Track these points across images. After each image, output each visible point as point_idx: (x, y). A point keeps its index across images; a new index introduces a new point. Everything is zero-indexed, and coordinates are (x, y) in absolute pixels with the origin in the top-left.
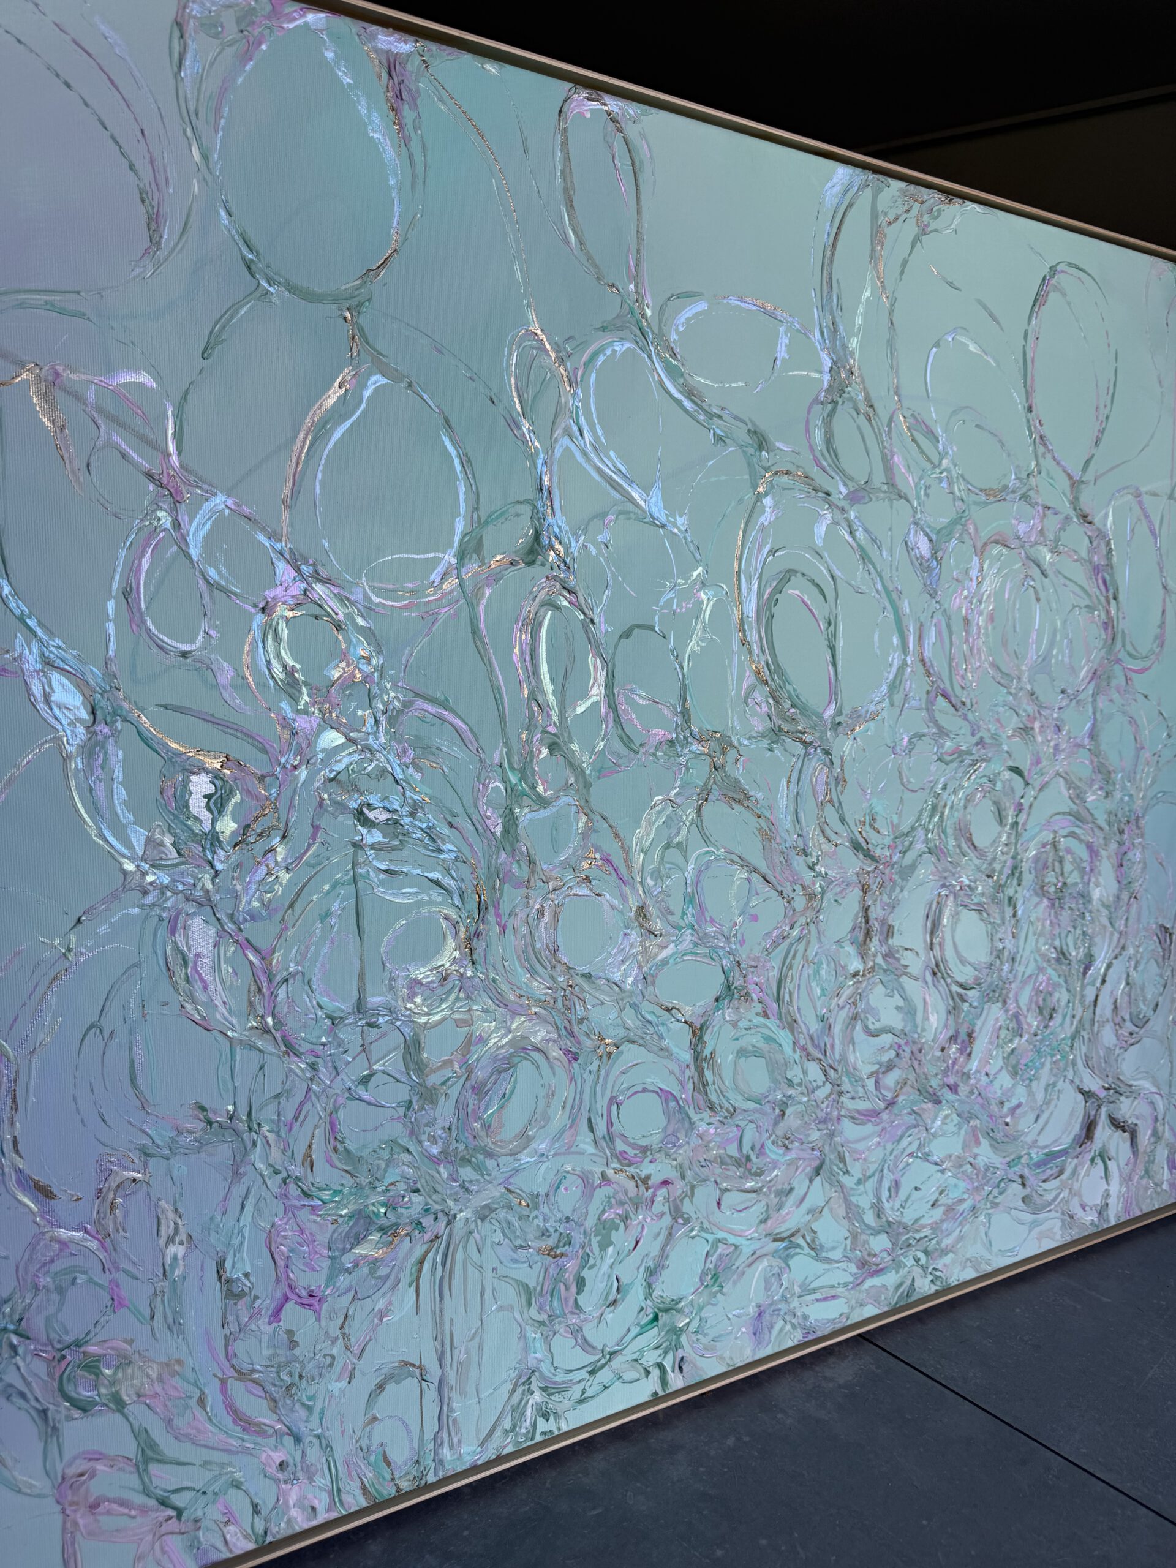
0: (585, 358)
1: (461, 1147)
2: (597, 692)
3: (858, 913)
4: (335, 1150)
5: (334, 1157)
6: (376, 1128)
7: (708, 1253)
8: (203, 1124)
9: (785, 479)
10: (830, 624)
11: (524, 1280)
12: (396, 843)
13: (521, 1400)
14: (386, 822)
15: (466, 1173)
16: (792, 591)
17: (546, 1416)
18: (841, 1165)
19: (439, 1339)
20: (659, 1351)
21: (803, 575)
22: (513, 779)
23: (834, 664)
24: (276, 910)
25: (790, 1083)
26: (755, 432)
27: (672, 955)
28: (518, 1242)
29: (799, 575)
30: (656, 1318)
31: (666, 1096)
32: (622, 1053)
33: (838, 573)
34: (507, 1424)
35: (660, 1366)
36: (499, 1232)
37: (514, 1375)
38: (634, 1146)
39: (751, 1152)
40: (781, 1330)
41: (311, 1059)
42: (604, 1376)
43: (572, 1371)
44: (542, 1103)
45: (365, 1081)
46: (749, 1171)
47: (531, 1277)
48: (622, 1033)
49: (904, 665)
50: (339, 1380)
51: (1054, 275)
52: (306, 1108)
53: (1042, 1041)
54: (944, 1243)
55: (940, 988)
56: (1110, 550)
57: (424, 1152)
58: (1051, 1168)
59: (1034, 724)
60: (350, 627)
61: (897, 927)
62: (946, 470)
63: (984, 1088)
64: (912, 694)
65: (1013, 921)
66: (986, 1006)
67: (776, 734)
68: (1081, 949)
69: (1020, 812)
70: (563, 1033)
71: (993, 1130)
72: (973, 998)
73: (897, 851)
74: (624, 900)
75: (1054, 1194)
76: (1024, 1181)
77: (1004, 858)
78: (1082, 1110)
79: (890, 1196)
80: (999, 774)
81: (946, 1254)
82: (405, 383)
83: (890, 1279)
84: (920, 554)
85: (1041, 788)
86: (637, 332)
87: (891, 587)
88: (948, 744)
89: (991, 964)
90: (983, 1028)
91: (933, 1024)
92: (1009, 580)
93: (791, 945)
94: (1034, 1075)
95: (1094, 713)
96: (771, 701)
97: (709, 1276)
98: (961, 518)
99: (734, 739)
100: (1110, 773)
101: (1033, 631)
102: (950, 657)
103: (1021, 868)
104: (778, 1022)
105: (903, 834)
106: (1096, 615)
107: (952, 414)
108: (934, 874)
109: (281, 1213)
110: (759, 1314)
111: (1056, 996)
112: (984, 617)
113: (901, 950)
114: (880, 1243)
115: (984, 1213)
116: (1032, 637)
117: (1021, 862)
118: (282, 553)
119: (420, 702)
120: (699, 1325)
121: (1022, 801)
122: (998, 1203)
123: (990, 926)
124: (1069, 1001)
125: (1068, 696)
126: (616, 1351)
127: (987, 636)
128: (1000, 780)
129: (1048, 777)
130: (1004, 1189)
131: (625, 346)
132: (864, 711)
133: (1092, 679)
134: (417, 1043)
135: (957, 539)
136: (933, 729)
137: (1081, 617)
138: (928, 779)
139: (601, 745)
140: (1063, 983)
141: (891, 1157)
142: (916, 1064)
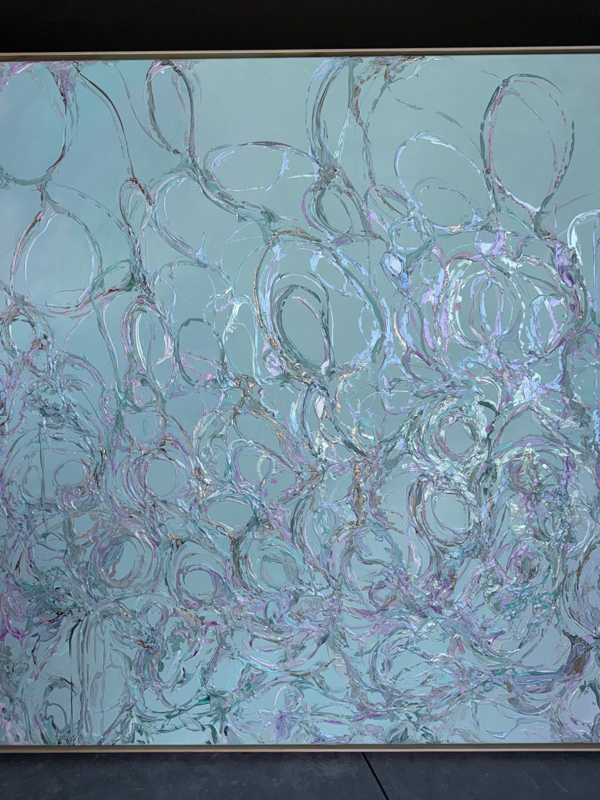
0: (160, 188)
1: (93, 578)
2: (169, 354)
3: (351, 486)
4: (31, 566)
5: (30, 568)
6: (50, 560)
7: (243, 670)
9: (286, 236)
10: (323, 314)
11: (128, 655)
13: (126, 719)
14: (54, 415)
15: (95, 592)
16: (295, 297)
17: (140, 732)
18: (342, 641)
19: (81, 672)
20: (211, 718)
21: (302, 287)
22: (121, 397)
23: (328, 337)
24: (5, 451)
25: (301, 582)
26: (266, 212)
27: (218, 497)
28: (124, 634)
29: (299, 288)
30: (208, 699)
31: (215, 575)
32: (186, 546)
33: (327, 285)
34: (118, 729)
35: (212, 727)
36: (113, 626)
37: (122, 704)
38: (193, 598)
39: (273, 618)
40: (298, 732)
41: (19, 522)
42: (176, 721)
43: (156, 712)
44: (137, 565)
45: (45, 536)
46: (272, 630)
47: (133, 653)
48: (186, 535)
49: (383, 337)
50: (31, 677)
51: (507, 85)
52: (17, 543)
53: (523, 591)
54: (434, 712)
55: (422, 541)
56: (575, 255)
57: (73, 576)
58: (538, 684)
59: (502, 374)
60: (39, 325)
61: (384, 498)
62: (413, 218)
63: (466, 614)
64: (391, 355)
65: (489, 505)
66: (466, 560)
67: (286, 377)
68: (560, 532)
69: (492, 432)
70: (150, 530)
71: (476, 645)
72: (453, 552)
73: (382, 451)
74: (188, 463)
75: (541, 704)
76: (510, 688)
77: (478, 462)
78: (568, 648)
79: (384, 669)
80: (471, 407)
81: (436, 720)
82: (67, 214)
83: (386, 724)
84: (393, 270)
85: (513, 418)
86: (191, 171)
87: (370, 291)
88: (422, 386)
89: (469, 532)
90: (464, 574)
91: (417, 564)
92: (474, 282)
93: (301, 500)
94: (515, 614)
95: (564, 367)
96: (282, 359)
97: (244, 684)
98: (428, 246)
99: (257, 380)
100: (584, 409)
101: (499, 313)
102: (422, 332)
103: (496, 470)
104: (292, 544)
105: (387, 440)
106: (562, 300)
107: (418, 184)
108: (414, 467)
109: (6, 591)
110: (281, 717)
111: (536, 562)
112: (451, 306)
113: (387, 512)
114: (376, 698)
115: (470, 701)
116: (498, 317)
117: (496, 466)
118: (10, 294)
119: (71, 358)
120: (237, 711)
121: (493, 425)
122: (485, 697)
123: (467, 506)
124: (550, 568)
125: (536, 356)
126: (183, 710)
127: (454, 318)
128: (471, 410)
129: (519, 410)
130: (489, 688)
131: (183, 179)
132: (352, 365)
133: (560, 344)
134: (70, 523)
135: (424, 259)
136: (409, 376)
137: (547, 303)
138: (407, 407)
139: (172, 381)
140: (543, 554)
141: (384, 644)
142: (403, 588)
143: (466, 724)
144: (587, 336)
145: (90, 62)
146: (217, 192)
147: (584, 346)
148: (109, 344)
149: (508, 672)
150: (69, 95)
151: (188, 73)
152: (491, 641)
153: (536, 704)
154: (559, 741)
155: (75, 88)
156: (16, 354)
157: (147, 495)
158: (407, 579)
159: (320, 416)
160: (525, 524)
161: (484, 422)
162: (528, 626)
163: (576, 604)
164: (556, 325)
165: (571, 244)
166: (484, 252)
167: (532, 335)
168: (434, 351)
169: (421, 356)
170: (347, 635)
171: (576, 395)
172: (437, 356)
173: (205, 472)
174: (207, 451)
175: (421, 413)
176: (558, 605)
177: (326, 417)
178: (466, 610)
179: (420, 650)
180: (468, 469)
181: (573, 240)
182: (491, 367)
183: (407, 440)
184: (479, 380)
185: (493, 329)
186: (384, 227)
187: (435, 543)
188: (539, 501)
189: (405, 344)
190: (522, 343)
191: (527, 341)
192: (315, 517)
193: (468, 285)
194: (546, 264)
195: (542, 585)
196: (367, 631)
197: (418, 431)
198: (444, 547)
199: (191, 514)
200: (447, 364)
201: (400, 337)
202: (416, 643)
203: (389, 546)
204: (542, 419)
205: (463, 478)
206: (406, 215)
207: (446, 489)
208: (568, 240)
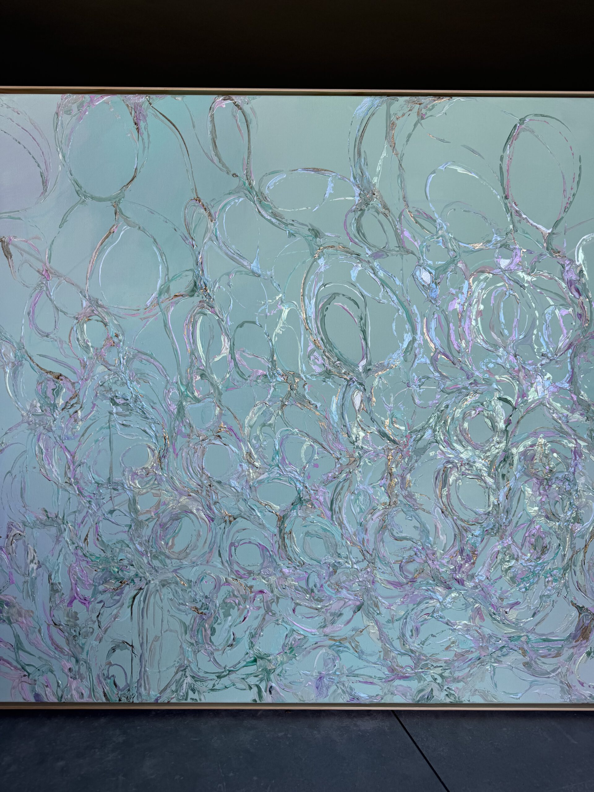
0: (220, 207)
1: (154, 550)
2: (225, 351)
3: (385, 471)
4: (98, 539)
5: (97, 542)
6: (116, 534)
7: (287, 635)
8: (46, 518)
9: (331, 250)
10: (361, 319)
11: (183, 620)
12: (128, 413)
13: (181, 678)
14: (123, 404)
15: (156, 563)
16: (337, 303)
17: (193, 691)
18: (375, 609)
19: (141, 636)
20: (257, 679)
21: (344, 295)
22: (183, 389)
23: (365, 339)
24: (77, 436)
25: (339, 555)
26: (313, 230)
27: (266, 479)
28: (181, 601)
29: (341, 296)
30: (255, 661)
31: (263, 549)
32: (238, 522)
33: (365, 293)
34: (174, 688)
35: (258, 686)
36: (171, 594)
37: (177, 665)
38: (243, 569)
39: (314, 588)
40: (335, 691)
41: (88, 499)
42: (225, 681)
43: (207, 673)
44: (194, 538)
45: (111, 512)
46: (313, 598)
47: (188, 619)
48: (238, 512)
49: (414, 340)
50: (96, 640)
51: (523, 123)
52: (86, 519)
53: (536, 566)
54: (457, 674)
55: (447, 521)
56: (581, 271)
57: (136, 549)
58: (549, 650)
59: (519, 373)
60: (111, 324)
61: (413, 481)
62: (441, 236)
63: (486, 587)
64: (421, 355)
65: (506, 489)
66: (486, 537)
67: (328, 374)
68: (569, 513)
69: (509, 424)
70: (206, 507)
71: (494, 614)
72: (474, 530)
73: (412, 440)
74: (240, 448)
75: (552, 668)
76: (524, 653)
77: (497, 451)
78: (576, 618)
79: (412, 635)
80: (491, 402)
81: (458, 682)
82: (137, 227)
83: (414, 685)
84: (424, 281)
85: (527, 412)
86: (247, 192)
87: (403, 299)
88: (448, 383)
89: (489, 512)
90: (484, 550)
91: (442, 541)
92: (494, 293)
93: (340, 482)
94: (529, 586)
95: (573, 368)
96: (325, 357)
97: (287, 648)
98: (454, 260)
99: (302, 375)
100: (589, 405)
101: (516, 320)
102: (449, 335)
103: (513, 458)
104: (331, 522)
105: (416, 431)
106: (571, 310)
107: (446, 206)
108: (441, 454)
109: (74, 561)
110: (320, 678)
111: (547, 540)
112: (474, 313)
113: (416, 494)
114: (405, 661)
115: (489, 664)
116: (515, 324)
117: (512, 454)
118: (85, 297)
119: (140, 355)
120: (281, 672)
121: (511, 418)
122: (502, 661)
123: (487, 490)
124: (559, 545)
125: (548, 358)
126: (232, 671)
127: (477, 324)
128: (491, 405)
129: (533, 405)
130: (506, 653)
131: (241, 200)
132: (386, 364)
133: (569, 348)
134: (134, 500)
135: (451, 272)
136: (437, 374)
137: (557, 312)
138: (434, 402)
139: (228, 376)
140: (554, 533)
141: (412, 613)
142: (430, 562)
143: (486, 685)
144: (592, 341)
145: (160, 96)
146: (270, 211)
147: (590, 350)
148: (173, 343)
149: (523, 639)
150: (142, 124)
151: (246, 108)
152: (508, 610)
153: (549, 668)
154: (568, 701)
155: (147, 119)
156: (90, 350)
157: (204, 476)
158: (434, 554)
159: (357, 409)
160: (538, 506)
161: (502, 415)
162: (541, 597)
163: (583, 578)
164: (565, 331)
165: (578, 261)
166: (503, 266)
167: (544, 340)
168: (459, 352)
169: (447, 357)
170: (380, 604)
171: (582, 393)
172: (462, 357)
173: (256, 456)
174: (257, 438)
175: (447, 407)
176: (567, 578)
177: (363, 409)
178: (486, 583)
179: (445, 618)
180: (488, 457)
181: (580, 258)
182: (509, 367)
183: (434, 431)
184: (498, 378)
185: (511, 334)
186: (416, 243)
187: (459, 522)
188: (550, 486)
189: (433, 346)
190: (536, 347)
191: (540, 345)
192: (352, 497)
193: (489, 295)
194: (557, 278)
195: (552, 561)
196: (398, 601)
197: (444, 423)
198: (467, 526)
199: (242, 493)
200: (470, 364)
201: (429, 340)
202: (441, 612)
204: (553, 413)
205: (483, 465)
206: (435, 233)
207: (469, 474)
208: (576, 258)
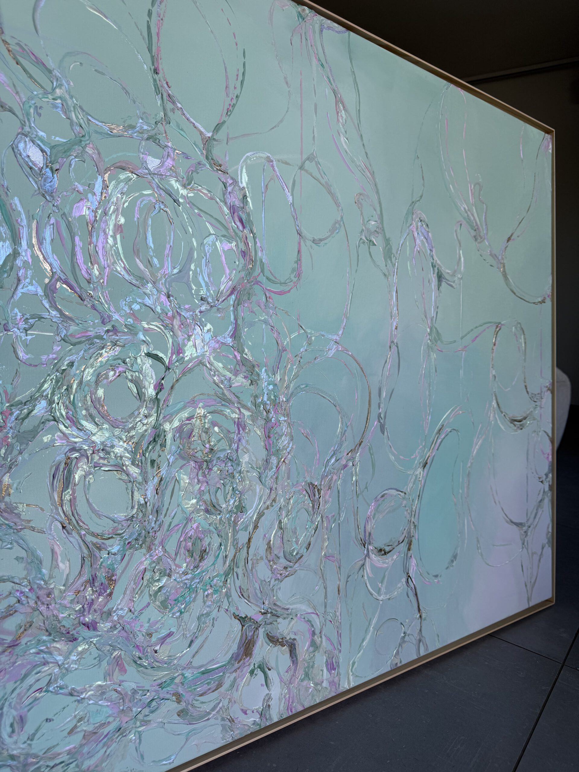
49: (15, 254)
53: (193, 579)
55: (71, 539)
56: (245, 196)
58: (208, 684)
59: (173, 321)
61: (15, 485)
62: (60, 98)
63: (128, 623)
64: (28, 280)
65: (156, 480)
66: (127, 553)
68: (232, 502)
69: (161, 391)
71: (140, 658)
72: (112, 546)
73: (13, 418)
75: (212, 705)
76: (179, 698)
77: (145, 428)
78: (239, 632)
80: (136, 358)
84: (31, 161)
85: (184, 373)
88: (73, 328)
89: (133, 517)
90: (125, 572)
91: (63, 571)
92: (139, 202)
94: (185, 608)
95: (236, 319)
98: (81, 141)
100: (254, 366)
101: (168, 246)
102: (73, 254)
103: (165, 436)
105: (20, 403)
106: (234, 244)
107: (66, 54)
108: (61, 439)
111: (207, 541)
112: (111, 227)
113: (20, 506)
115: (133, 731)
116: (167, 251)
117: (165, 431)
121: (163, 382)
122: (150, 721)
123: (130, 485)
124: (221, 545)
125: (208, 303)
127: (116, 243)
128: (137, 363)
129: (190, 365)
130: (156, 707)
133: (232, 293)
135: (76, 157)
136: (54, 313)
137: (218, 244)
138: (51, 356)
140: (214, 530)
141: (13, 695)
142: (43, 608)
144: (256, 287)
147: (254, 299)
149: (177, 681)
152: (157, 648)
153: (207, 708)
154: (230, 740)
158: (49, 595)
160: (196, 498)
161: (152, 378)
162: (199, 618)
163: (246, 581)
164: (228, 271)
165: (242, 183)
166: (151, 167)
167: (204, 279)
168: (89, 282)
169: (72, 288)
171: (246, 350)
172: (94, 290)
175: (71, 364)
176: (229, 585)
178: (128, 617)
179: (67, 687)
180: (132, 437)
181: (244, 180)
182: (160, 312)
183: (51, 402)
184: (146, 326)
185: (162, 264)
186: (17, 97)
187: (89, 538)
188: (210, 469)
189: (48, 268)
190: (194, 287)
191: (199, 285)
193: (133, 203)
194: (218, 199)
195: (212, 567)
197: (67, 389)
198: (99, 541)
200: (106, 301)
201: (41, 257)
202: (62, 679)
203: (23, 554)
204: (214, 376)
205: (126, 449)
206: (50, 90)
207: (104, 465)
208: (239, 177)
